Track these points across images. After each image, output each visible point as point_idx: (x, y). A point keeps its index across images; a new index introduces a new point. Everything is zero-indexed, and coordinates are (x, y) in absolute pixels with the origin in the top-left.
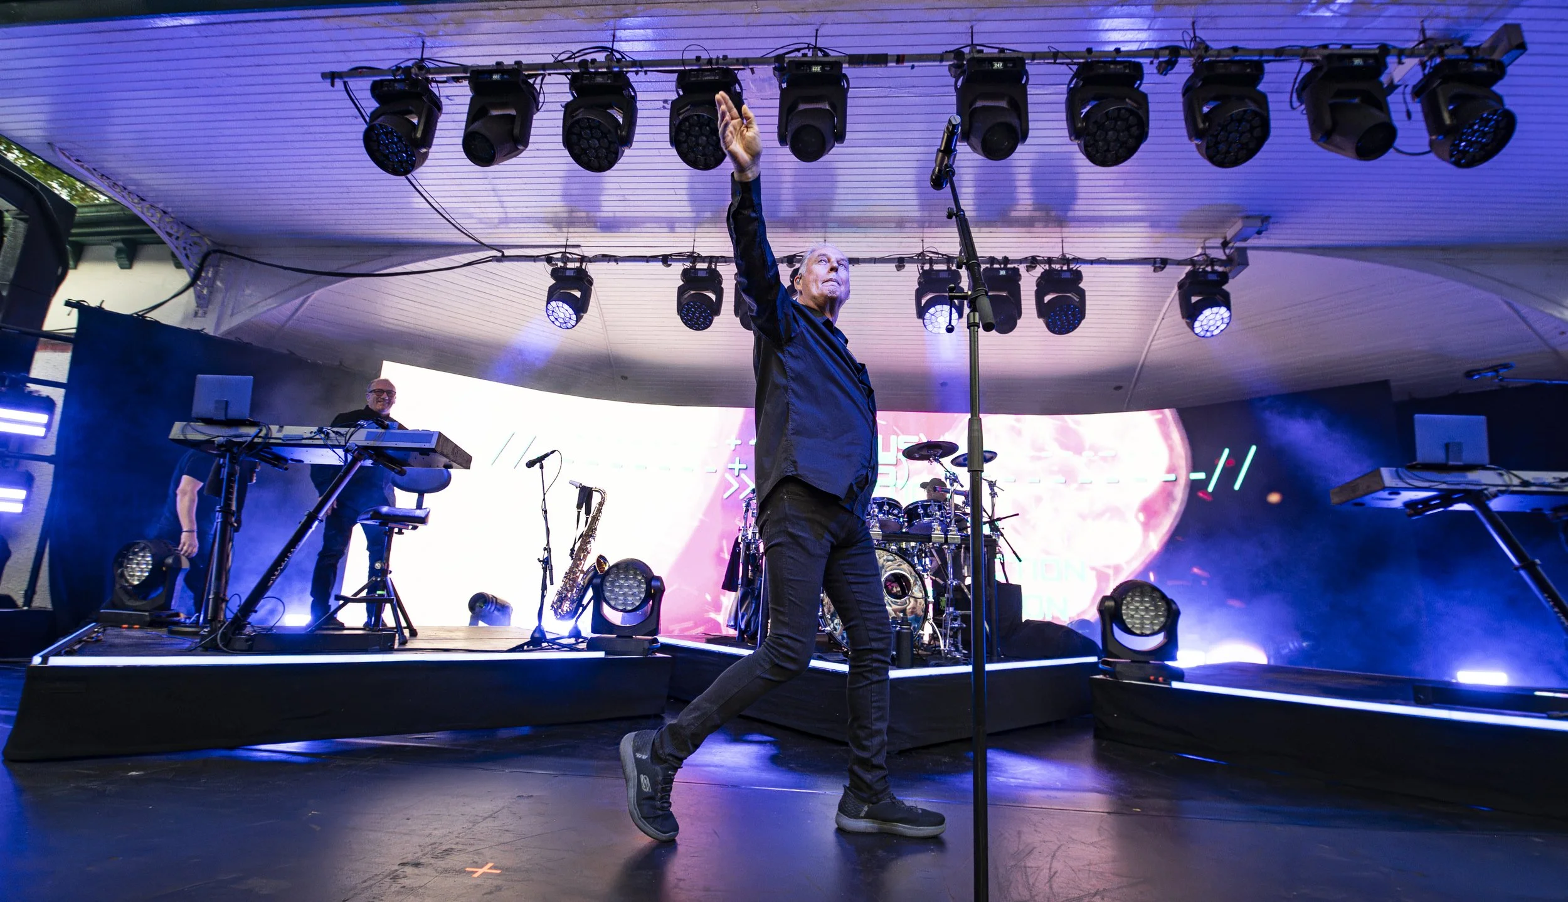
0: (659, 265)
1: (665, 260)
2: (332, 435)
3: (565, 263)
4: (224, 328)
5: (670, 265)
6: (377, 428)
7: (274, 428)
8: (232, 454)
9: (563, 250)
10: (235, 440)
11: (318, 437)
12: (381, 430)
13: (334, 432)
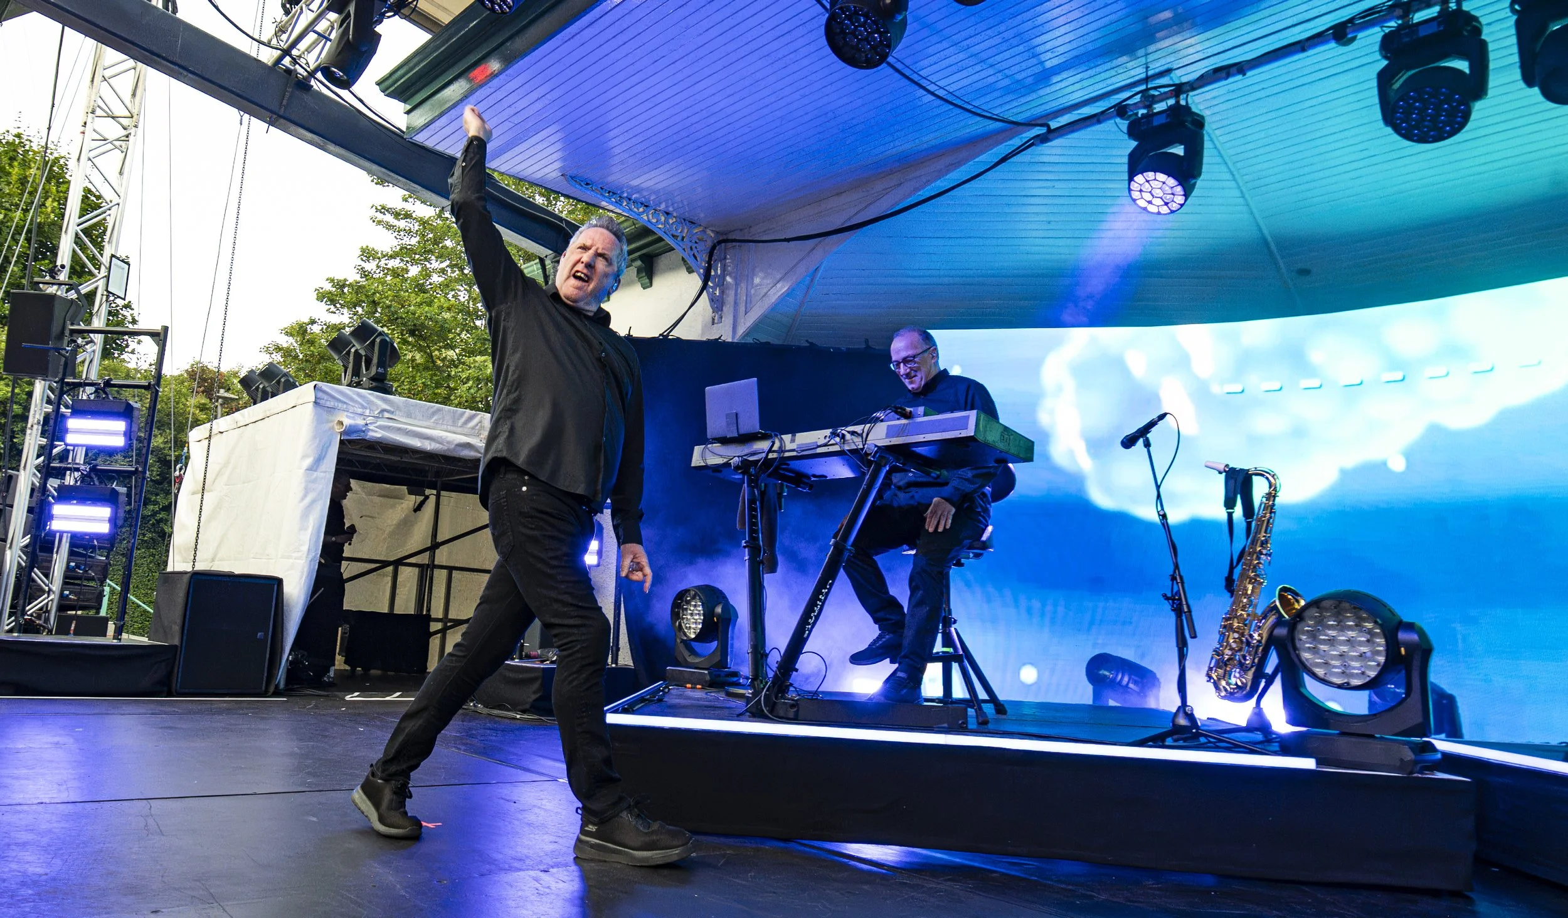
0: (1331, 49)
1: (1341, 33)
2: (848, 436)
3: (1149, 107)
4: (741, 331)
5: (1354, 39)
6: (898, 419)
7: (787, 438)
8: (750, 475)
9: (1143, 87)
10: (751, 459)
11: (832, 442)
12: (904, 421)
13: (849, 432)
